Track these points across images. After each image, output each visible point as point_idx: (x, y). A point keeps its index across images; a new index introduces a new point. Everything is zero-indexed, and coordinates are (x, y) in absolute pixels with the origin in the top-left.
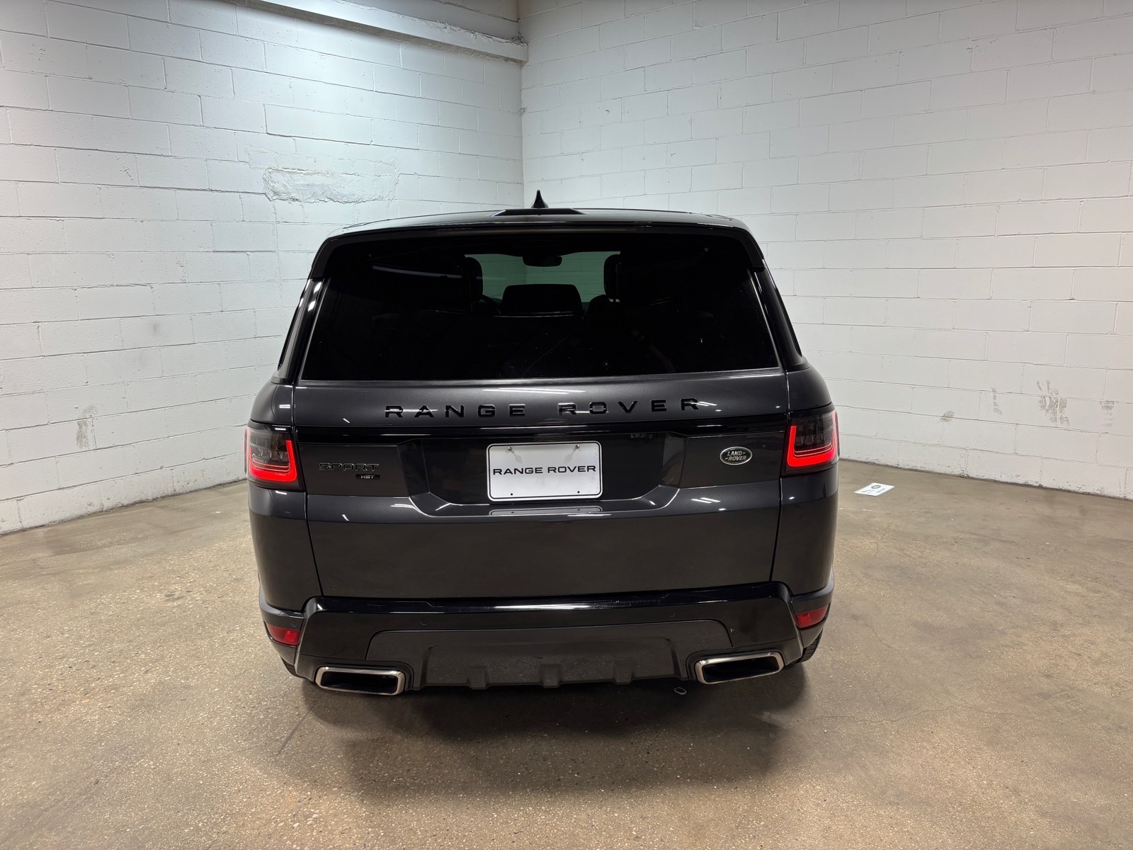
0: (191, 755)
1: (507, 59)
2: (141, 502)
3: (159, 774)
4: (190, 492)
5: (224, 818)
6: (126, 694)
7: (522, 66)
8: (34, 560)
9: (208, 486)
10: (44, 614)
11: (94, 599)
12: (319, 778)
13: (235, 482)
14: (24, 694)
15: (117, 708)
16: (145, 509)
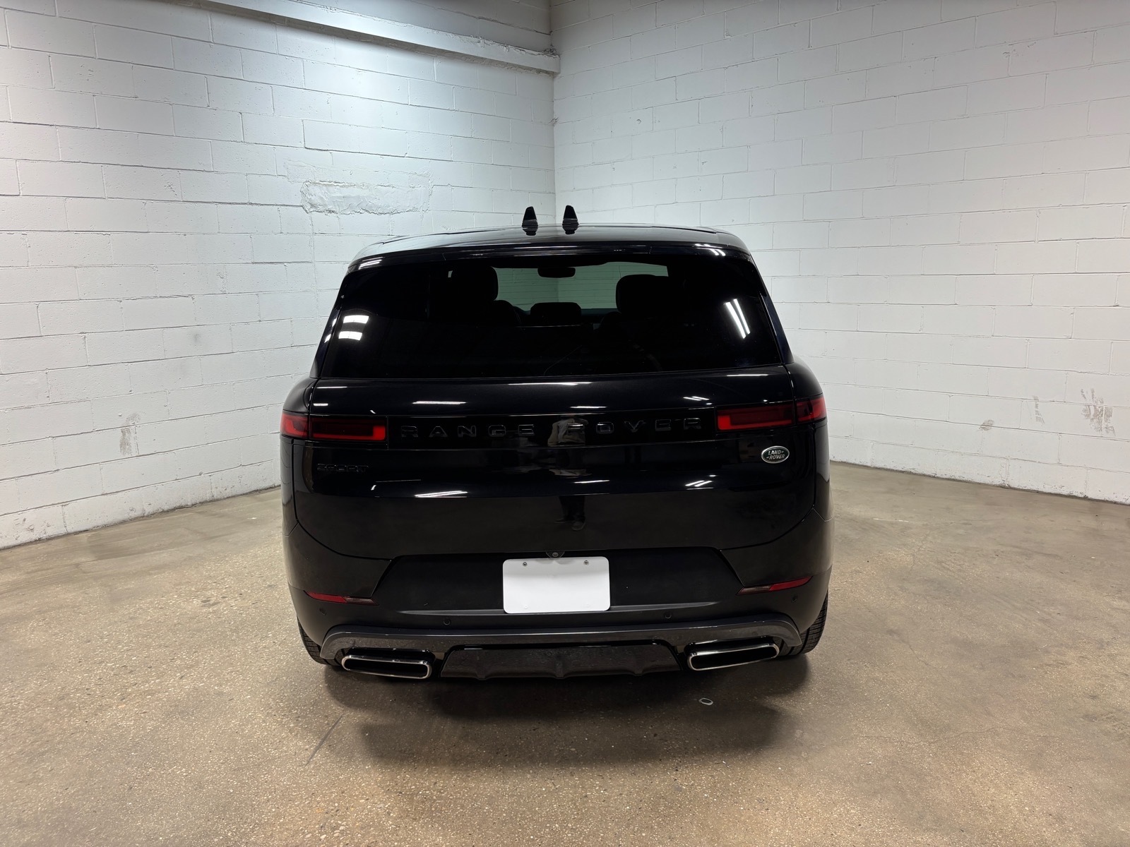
0: (222, 763)
1: (539, 71)
2: (181, 507)
3: (191, 782)
4: (228, 498)
5: (253, 829)
6: (161, 699)
7: (554, 78)
8: (77, 565)
9: (245, 492)
10: (85, 618)
11: (133, 603)
12: (346, 790)
13: (271, 488)
14: (62, 699)
15: (152, 713)
16: (184, 515)
